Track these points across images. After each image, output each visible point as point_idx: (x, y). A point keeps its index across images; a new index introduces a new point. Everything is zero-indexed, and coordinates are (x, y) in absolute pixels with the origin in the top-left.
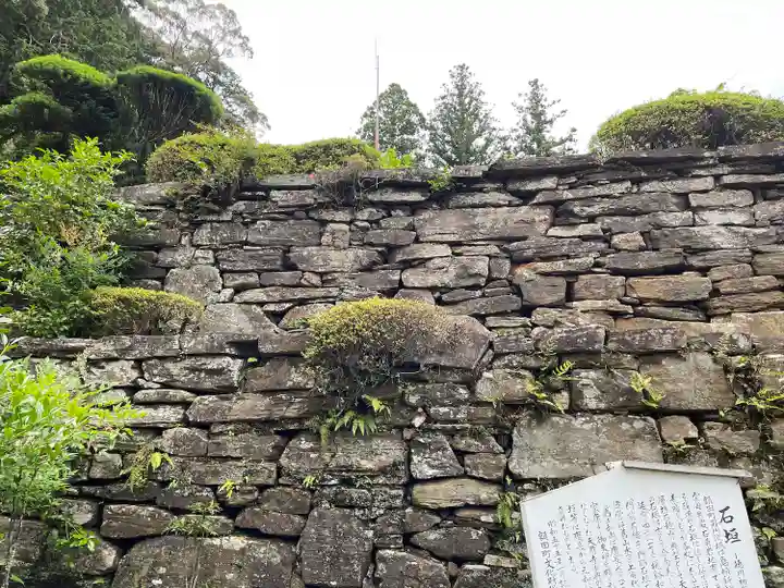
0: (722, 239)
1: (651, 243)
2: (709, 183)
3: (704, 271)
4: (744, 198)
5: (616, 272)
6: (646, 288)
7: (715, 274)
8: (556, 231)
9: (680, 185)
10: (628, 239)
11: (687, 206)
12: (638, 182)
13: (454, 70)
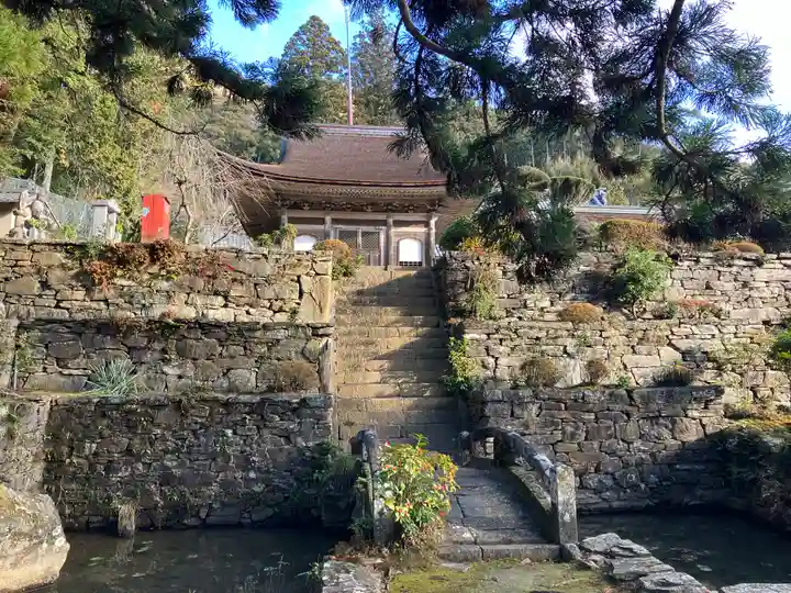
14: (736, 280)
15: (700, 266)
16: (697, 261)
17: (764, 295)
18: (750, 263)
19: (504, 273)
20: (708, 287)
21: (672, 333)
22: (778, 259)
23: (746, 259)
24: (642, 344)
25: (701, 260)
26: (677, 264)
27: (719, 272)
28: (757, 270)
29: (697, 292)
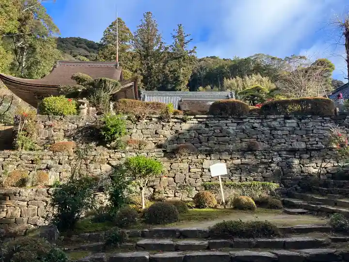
0: (232, 132)
1: (221, 132)
2: (230, 122)
3: (229, 137)
4: (236, 124)
5: (215, 136)
6: (220, 139)
7: (231, 137)
8: (205, 129)
9: (226, 121)
10: (218, 131)
11: (227, 125)
12: (219, 121)
13: (145, 14)
14: (171, 129)
15: (153, 122)
16: (151, 120)
17: (185, 137)
18: (179, 121)
19: (45, 126)
20: (156, 133)
21: (110, 157)
22: (194, 118)
23: (177, 118)
24: (92, 163)
25: (153, 119)
26: (139, 122)
27: (163, 125)
28: (183, 124)
29: (150, 136)
